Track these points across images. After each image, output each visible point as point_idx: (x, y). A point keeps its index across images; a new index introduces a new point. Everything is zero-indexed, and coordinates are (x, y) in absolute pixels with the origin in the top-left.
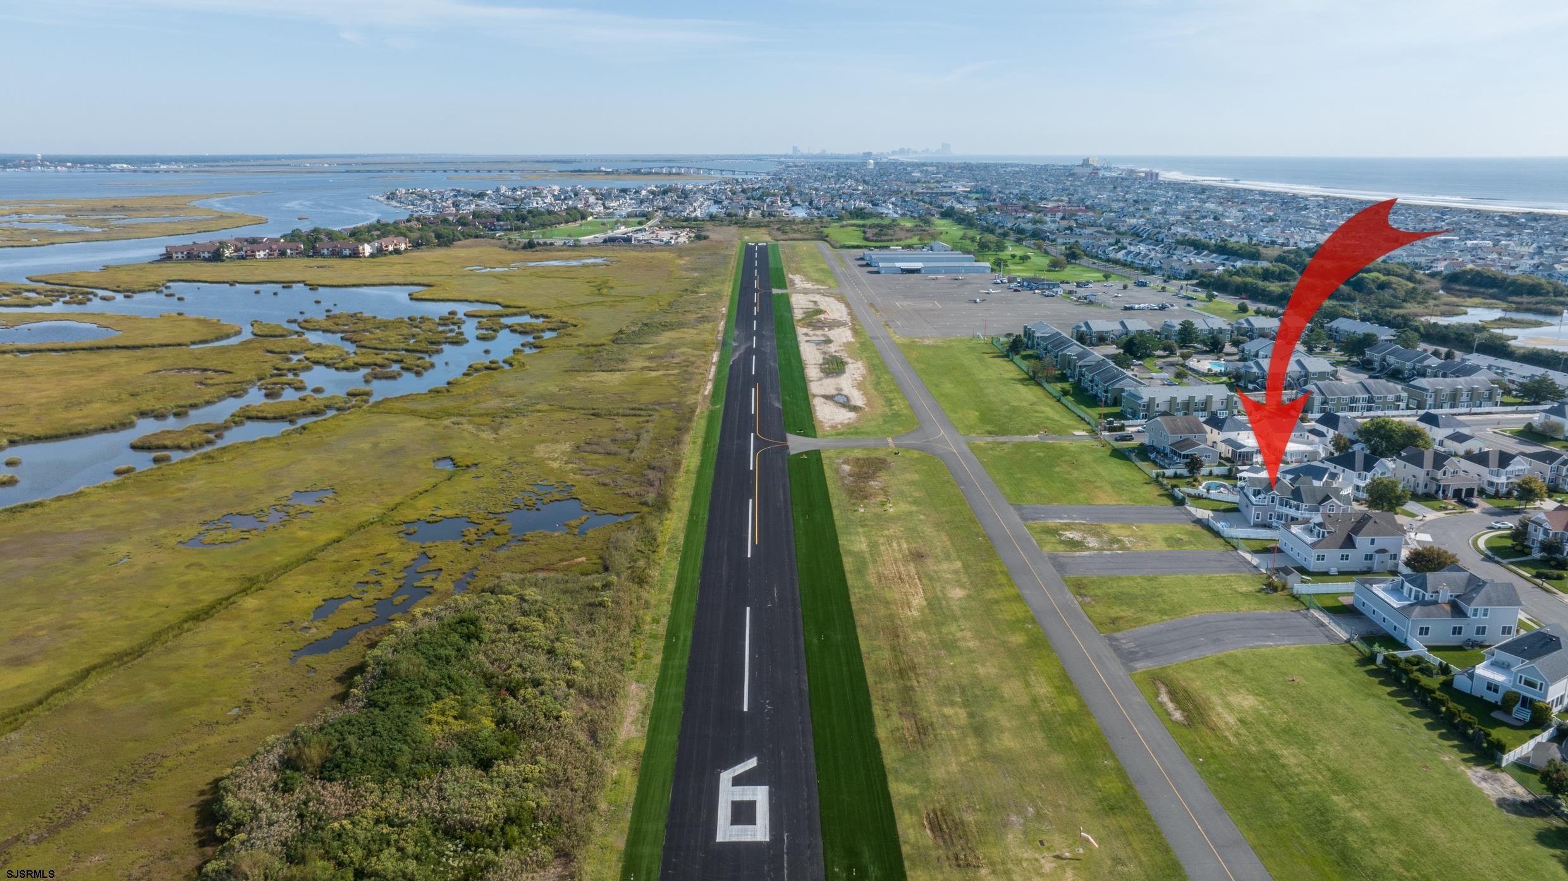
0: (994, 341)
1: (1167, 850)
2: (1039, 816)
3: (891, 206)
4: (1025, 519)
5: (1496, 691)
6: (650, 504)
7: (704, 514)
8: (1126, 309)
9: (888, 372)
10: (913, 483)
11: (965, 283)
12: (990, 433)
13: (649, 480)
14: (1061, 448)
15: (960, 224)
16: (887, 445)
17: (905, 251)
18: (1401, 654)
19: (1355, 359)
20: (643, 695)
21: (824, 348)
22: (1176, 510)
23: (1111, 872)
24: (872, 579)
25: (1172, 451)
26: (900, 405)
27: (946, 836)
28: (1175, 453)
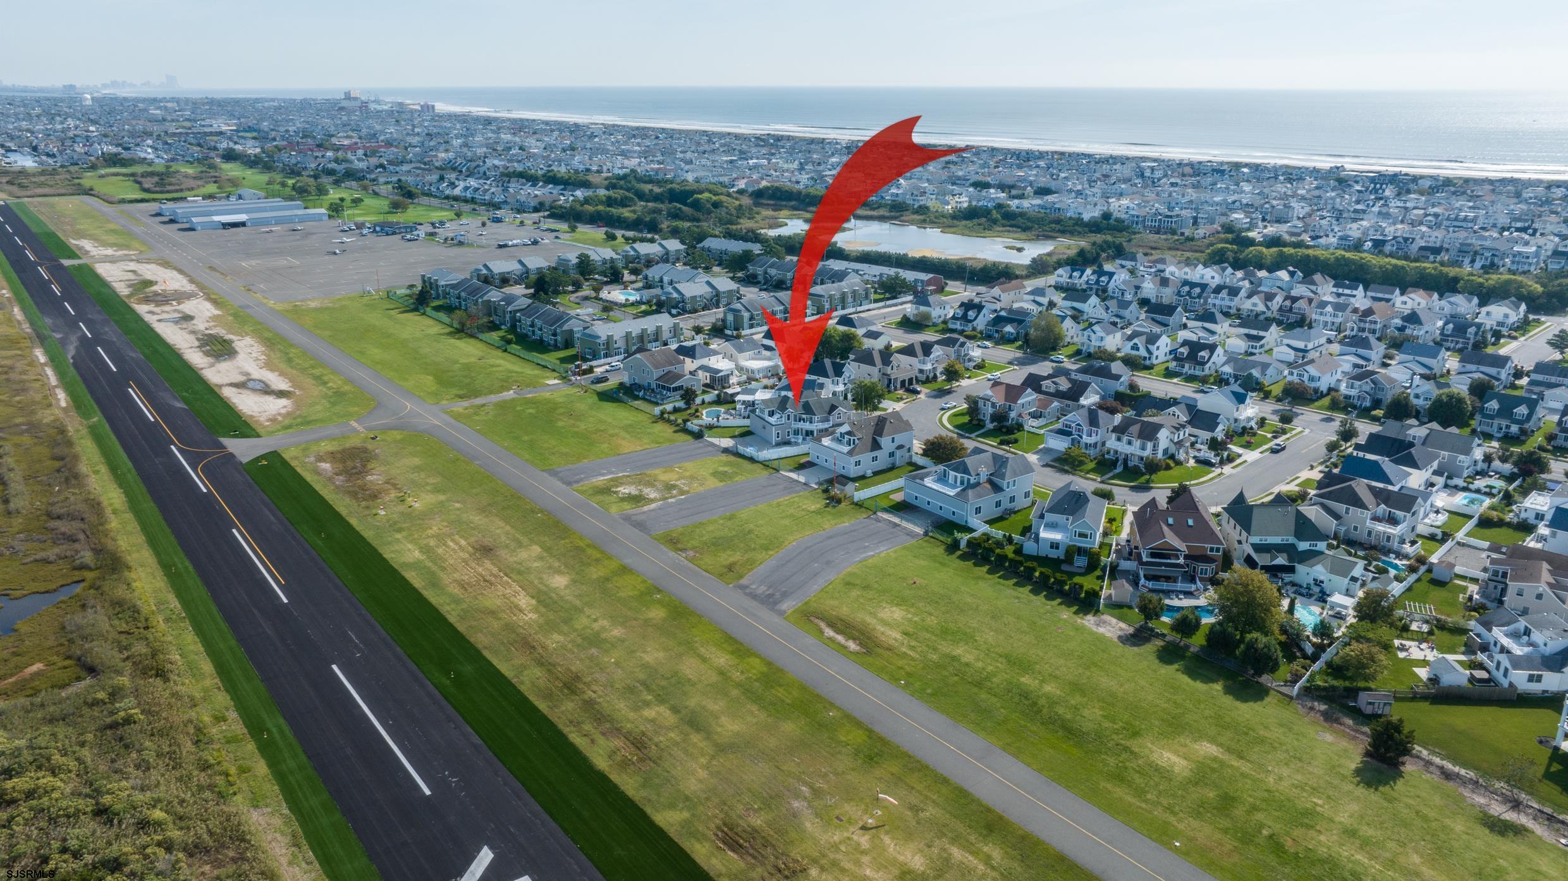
0: (389, 296)
1: (945, 781)
2: (817, 793)
3: (150, 150)
4: (569, 484)
5: (1057, 548)
6: (92, 565)
7: (183, 563)
8: (500, 246)
9: (292, 345)
10: (418, 469)
11: (307, 234)
12: (461, 397)
13: (63, 534)
14: (548, 401)
15: (251, 167)
16: (355, 430)
17: (208, 202)
18: (974, 535)
19: (740, 275)
20: (277, 821)
21: (190, 325)
22: (698, 444)
23: (918, 823)
24: (456, 590)
25: (658, 386)
26: (335, 382)
27: (751, 851)
28: (663, 387)
